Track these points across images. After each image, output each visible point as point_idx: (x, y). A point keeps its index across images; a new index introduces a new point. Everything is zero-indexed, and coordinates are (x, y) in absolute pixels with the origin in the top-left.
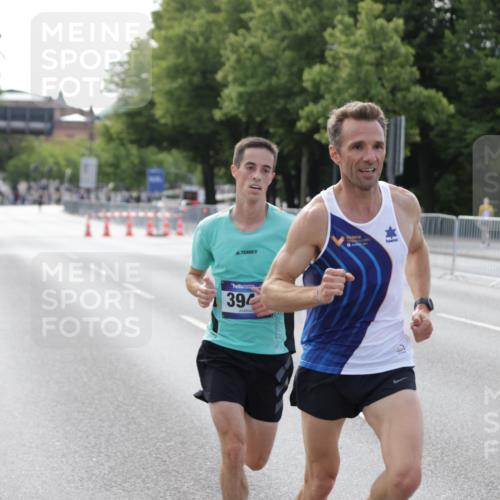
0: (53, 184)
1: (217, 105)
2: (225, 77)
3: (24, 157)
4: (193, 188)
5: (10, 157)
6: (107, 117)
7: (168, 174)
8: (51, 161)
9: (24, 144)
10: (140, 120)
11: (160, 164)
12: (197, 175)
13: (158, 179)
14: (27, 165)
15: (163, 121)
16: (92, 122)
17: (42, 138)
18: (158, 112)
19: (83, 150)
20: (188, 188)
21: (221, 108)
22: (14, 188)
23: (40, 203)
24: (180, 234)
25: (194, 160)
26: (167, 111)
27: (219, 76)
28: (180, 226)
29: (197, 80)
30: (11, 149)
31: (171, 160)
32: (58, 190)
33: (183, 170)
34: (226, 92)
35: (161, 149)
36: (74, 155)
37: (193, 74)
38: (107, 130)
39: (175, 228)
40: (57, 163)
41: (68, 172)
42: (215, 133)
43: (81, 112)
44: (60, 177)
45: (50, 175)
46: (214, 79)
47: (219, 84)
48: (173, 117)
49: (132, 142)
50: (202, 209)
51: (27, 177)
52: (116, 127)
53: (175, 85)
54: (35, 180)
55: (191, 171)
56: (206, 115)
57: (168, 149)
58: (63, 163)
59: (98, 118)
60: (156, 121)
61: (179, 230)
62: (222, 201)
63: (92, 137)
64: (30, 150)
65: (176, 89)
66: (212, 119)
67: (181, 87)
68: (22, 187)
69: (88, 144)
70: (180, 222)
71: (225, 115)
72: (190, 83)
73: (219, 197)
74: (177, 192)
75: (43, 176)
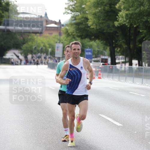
0: (43, 56)
1: (116, 20)
2: (120, 7)
3: (30, 43)
4: (106, 57)
5: (24, 43)
6: (67, 25)
7: (94, 51)
8: (42, 45)
9: (30, 37)
10: (82, 26)
11: (91, 47)
12: (107, 52)
13: (90, 53)
14: (31, 47)
15: (92, 27)
16: (60, 27)
17: (38, 34)
18: (90, 23)
19: (56, 40)
20: (103, 57)
21: (118, 21)
22: (26, 57)
23: (37, 64)
24: (100, 78)
25: (106, 44)
26: (94, 23)
27: (117, 6)
28: (100, 74)
29: (107, 8)
30: (24, 39)
31: (96, 44)
32: (45, 58)
33: (101, 49)
34: (120, 13)
35: (91, 40)
36: (52, 42)
37: (105, 5)
38: (67, 31)
39: (97, 76)
40: (44, 46)
41: (50, 50)
42: (116, 32)
43: (55, 23)
44: (46, 52)
45: (42, 51)
46: (115, 8)
47: (117, 10)
48: (96, 25)
49: (78, 36)
50: (110, 67)
51: (32, 52)
52: (71, 29)
53: (97, 10)
54: (35, 54)
55: (105, 49)
56: (111, 24)
57: (94, 40)
58: (47, 46)
59: (63, 25)
60: (89, 27)
61: (99, 76)
62: (119, 63)
63: (60, 34)
64: (33, 40)
65: (98, 12)
66: (114, 26)
67: (100, 11)
68: (29, 56)
69: (59, 37)
70: (100, 73)
71: (120, 24)
72: (104, 10)
73: (117, 61)
74: (98, 59)
75: (38, 52)
